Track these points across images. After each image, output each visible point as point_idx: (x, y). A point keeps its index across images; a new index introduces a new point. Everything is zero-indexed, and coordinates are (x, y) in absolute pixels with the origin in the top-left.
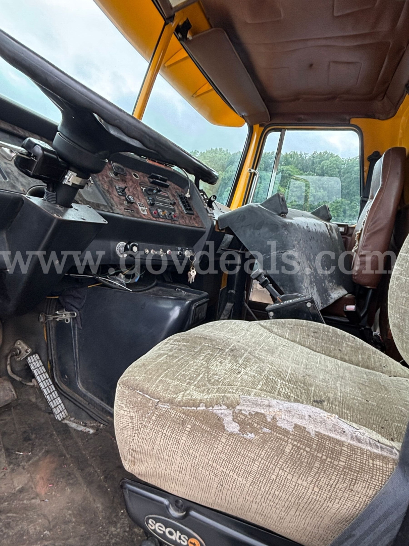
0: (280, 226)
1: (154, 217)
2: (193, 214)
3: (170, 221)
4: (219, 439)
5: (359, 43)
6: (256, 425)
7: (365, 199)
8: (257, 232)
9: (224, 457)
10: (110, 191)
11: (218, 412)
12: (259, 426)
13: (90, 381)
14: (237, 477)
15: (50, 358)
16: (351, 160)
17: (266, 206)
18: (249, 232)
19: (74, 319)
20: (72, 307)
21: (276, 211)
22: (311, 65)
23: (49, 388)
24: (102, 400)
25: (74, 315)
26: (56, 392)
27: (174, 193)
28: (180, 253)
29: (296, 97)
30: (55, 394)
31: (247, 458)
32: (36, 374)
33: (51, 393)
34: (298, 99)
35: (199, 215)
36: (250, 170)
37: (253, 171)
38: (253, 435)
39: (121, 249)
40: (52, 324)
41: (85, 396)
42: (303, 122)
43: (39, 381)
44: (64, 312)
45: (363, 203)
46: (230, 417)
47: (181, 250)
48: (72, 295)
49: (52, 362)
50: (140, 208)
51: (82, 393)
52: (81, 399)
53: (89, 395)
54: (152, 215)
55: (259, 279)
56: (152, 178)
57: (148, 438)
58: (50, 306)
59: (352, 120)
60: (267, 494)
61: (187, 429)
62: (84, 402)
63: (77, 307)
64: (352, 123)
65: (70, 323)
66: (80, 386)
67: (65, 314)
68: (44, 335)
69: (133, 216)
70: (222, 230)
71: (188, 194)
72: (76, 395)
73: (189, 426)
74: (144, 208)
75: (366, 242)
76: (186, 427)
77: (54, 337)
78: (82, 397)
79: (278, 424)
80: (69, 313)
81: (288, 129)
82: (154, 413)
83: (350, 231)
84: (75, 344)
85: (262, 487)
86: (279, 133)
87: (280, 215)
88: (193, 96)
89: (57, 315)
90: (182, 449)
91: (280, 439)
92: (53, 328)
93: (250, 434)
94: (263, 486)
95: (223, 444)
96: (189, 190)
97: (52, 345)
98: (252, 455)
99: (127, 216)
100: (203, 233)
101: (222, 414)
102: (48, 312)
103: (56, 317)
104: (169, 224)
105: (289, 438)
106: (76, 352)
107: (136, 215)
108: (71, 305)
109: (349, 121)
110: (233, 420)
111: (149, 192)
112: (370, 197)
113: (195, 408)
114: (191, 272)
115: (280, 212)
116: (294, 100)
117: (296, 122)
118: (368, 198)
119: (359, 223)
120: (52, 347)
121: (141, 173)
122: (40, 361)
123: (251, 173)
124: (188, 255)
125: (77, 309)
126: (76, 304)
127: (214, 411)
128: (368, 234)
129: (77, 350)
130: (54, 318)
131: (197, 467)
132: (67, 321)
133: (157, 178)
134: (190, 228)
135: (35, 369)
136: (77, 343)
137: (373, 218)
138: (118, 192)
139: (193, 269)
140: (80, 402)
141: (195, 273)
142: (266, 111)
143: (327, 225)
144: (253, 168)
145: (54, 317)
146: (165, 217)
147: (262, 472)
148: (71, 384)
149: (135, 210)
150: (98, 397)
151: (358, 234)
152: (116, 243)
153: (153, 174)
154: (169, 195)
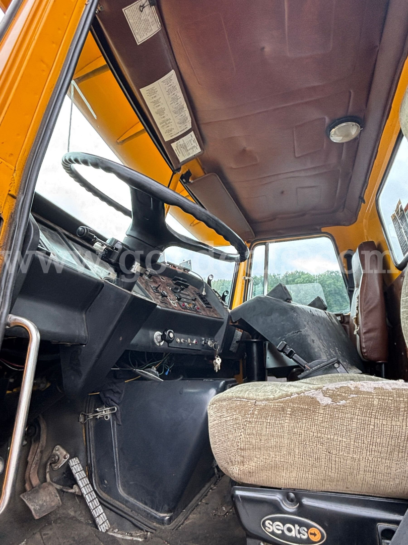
0: (289, 309)
1: (183, 309)
2: (211, 308)
3: (195, 312)
4: (317, 412)
5: (317, 172)
6: (344, 394)
7: (352, 289)
8: (269, 319)
9: (325, 424)
10: (147, 289)
11: (310, 394)
12: (346, 395)
13: (132, 483)
14: (341, 439)
15: (89, 462)
16: (321, 276)
17: (272, 295)
18: (261, 320)
19: (114, 415)
20: (112, 402)
21: (281, 298)
22: (282, 192)
23: (91, 495)
24: (146, 504)
25: (114, 409)
26: (97, 499)
27: (192, 292)
28: (205, 342)
29: (274, 217)
30: (96, 502)
31: (346, 419)
32: (78, 479)
33: (93, 500)
34: (275, 219)
35: (216, 309)
36: (245, 278)
37: (247, 278)
38: (344, 401)
39: (158, 337)
40: (92, 424)
41: (127, 501)
42: (283, 235)
43: (82, 486)
44: (103, 408)
45: (351, 293)
46: (321, 394)
47: (205, 340)
48: (112, 390)
49: (92, 467)
50: (171, 302)
51: (124, 498)
52: (122, 505)
53: (132, 500)
54: (180, 306)
55: (284, 350)
56: (175, 281)
57: (254, 432)
58: (89, 405)
59: (322, 229)
60: (370, 445)
61: (288, 412)
62: (126, 509)
63: (117, 401)
64: (322, 231)
65: (110, 419)
66: (121, 490)
67: (105, 411)
68: (83, 437)
69: (168, 307)
70: (236, 322)
71: (204, 292)
72: (118, 503)
73: (288, 410)
74: (174, 302)
75: (365, 320)
76: (287, 411)
77: (93, 438)
78: (123, 504)
79: (360, 390)
80: (109, 408)
81: (271, 243)
82: (255, 409)
83: (346, 319)
84: (115, 443)
85: (365, 440)
86: (264, 247)
87: (286, 301)
88: (191, 225)
89: (97, 412)
90: (287, 431)
91: (367, 398)
92: (92, 428)
93: (341, 402)
94: (365, 438)
95: (322, 415)
96: (204, 289)
97: (91, 446)
98: (349, 415)
99: (164, 307)
100: (222, 323)
101: (313, 395)
102: (87, 411)
103: (96, 414)
104: (194, 314)
105: (373, 396)
106: (116, 452)
107: (169, 307)
108: (112, 400)
109: (320, 229)
110: (324, 396)
111: (175, 291)
112: (355, 286)
113: (289, 397)
114: (217, 361)
115: (286, 299)
116: (272, 220)
117: (276, 236)
118: (354, 287)
119: (352, 311)
120: (92, 450)
121: (166, 278)
122: (80, 464)
123: (246, 280)
124: (211, 345)
125: (116, 404)
126: (115, 399)
127: (306, 395)
128: (365, 313)
129: (117, 449)
130: (93, 417)
131: (305, 443)
132: (107, 417)
133: (180, 280)
134: (212, 318)
135: (77, 473)
136: (116, 442)
137: (365, 299)
138: (153, 290)
139: (217, 357)
140: (122, 509)
141: (220, 360)
142: (250, 231)
143: (325, 312)
144: (247, 276)
145: (94, 415)
146: (190, 309)
147: (361, 426)
148: (111, 490)
149: (168, 303)
150: (141, 501)
151: (354, 318)
152: (153, 332)
153: (175, 277)
154: (189, 293)
